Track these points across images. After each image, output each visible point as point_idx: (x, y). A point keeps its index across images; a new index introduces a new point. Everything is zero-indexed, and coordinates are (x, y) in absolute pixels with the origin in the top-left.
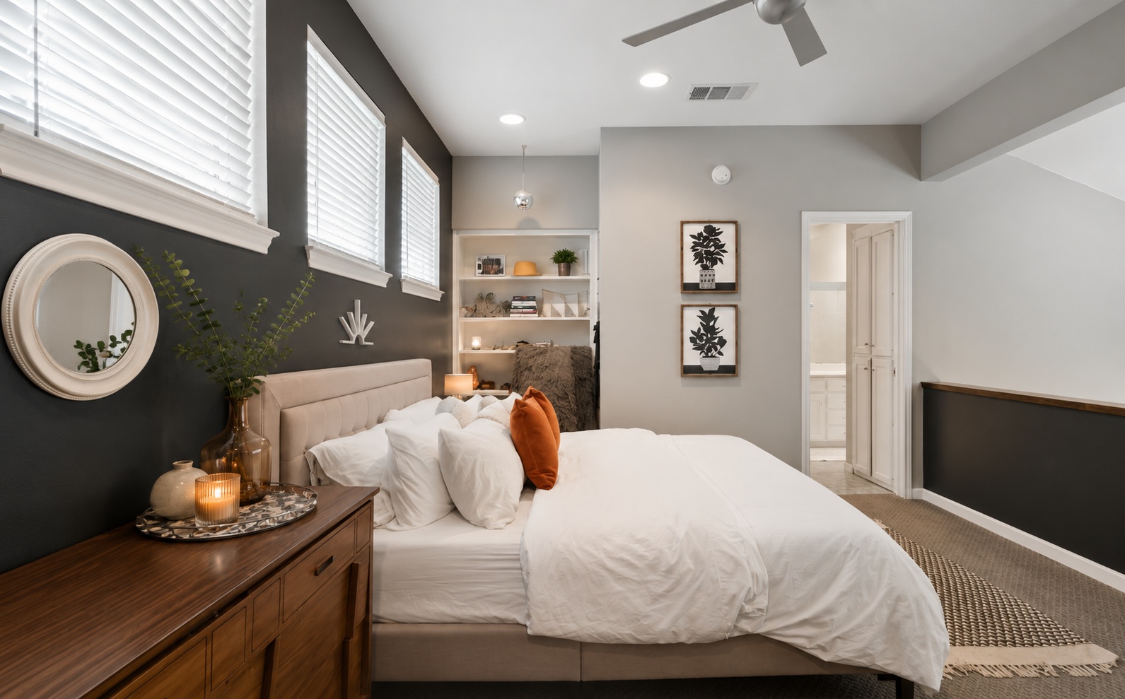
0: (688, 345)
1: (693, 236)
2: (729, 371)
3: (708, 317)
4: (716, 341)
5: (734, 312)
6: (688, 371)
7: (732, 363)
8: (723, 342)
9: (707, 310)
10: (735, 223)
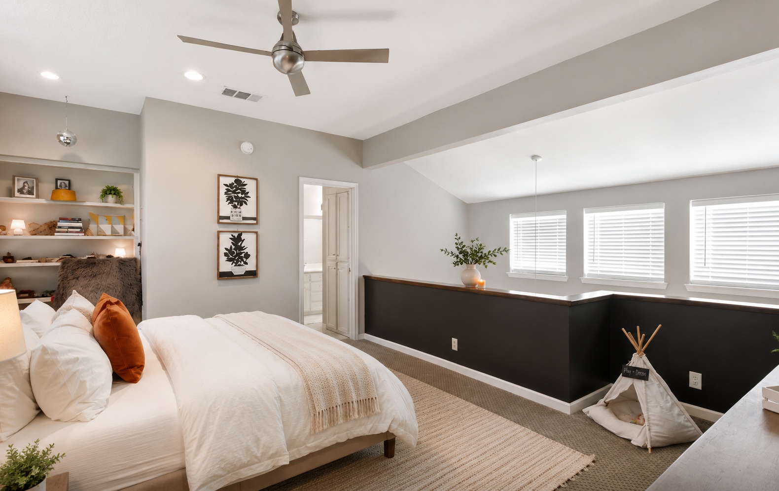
0: (223, 259)
1: (226, 185)
2: (252, 274)
3: (237, 240)
4: (243, 255)
5: (255, 235)
6: (224, 276)
7: (254, 269)
8: (247, 256)
9: (236, 235)
10: (256, 179)
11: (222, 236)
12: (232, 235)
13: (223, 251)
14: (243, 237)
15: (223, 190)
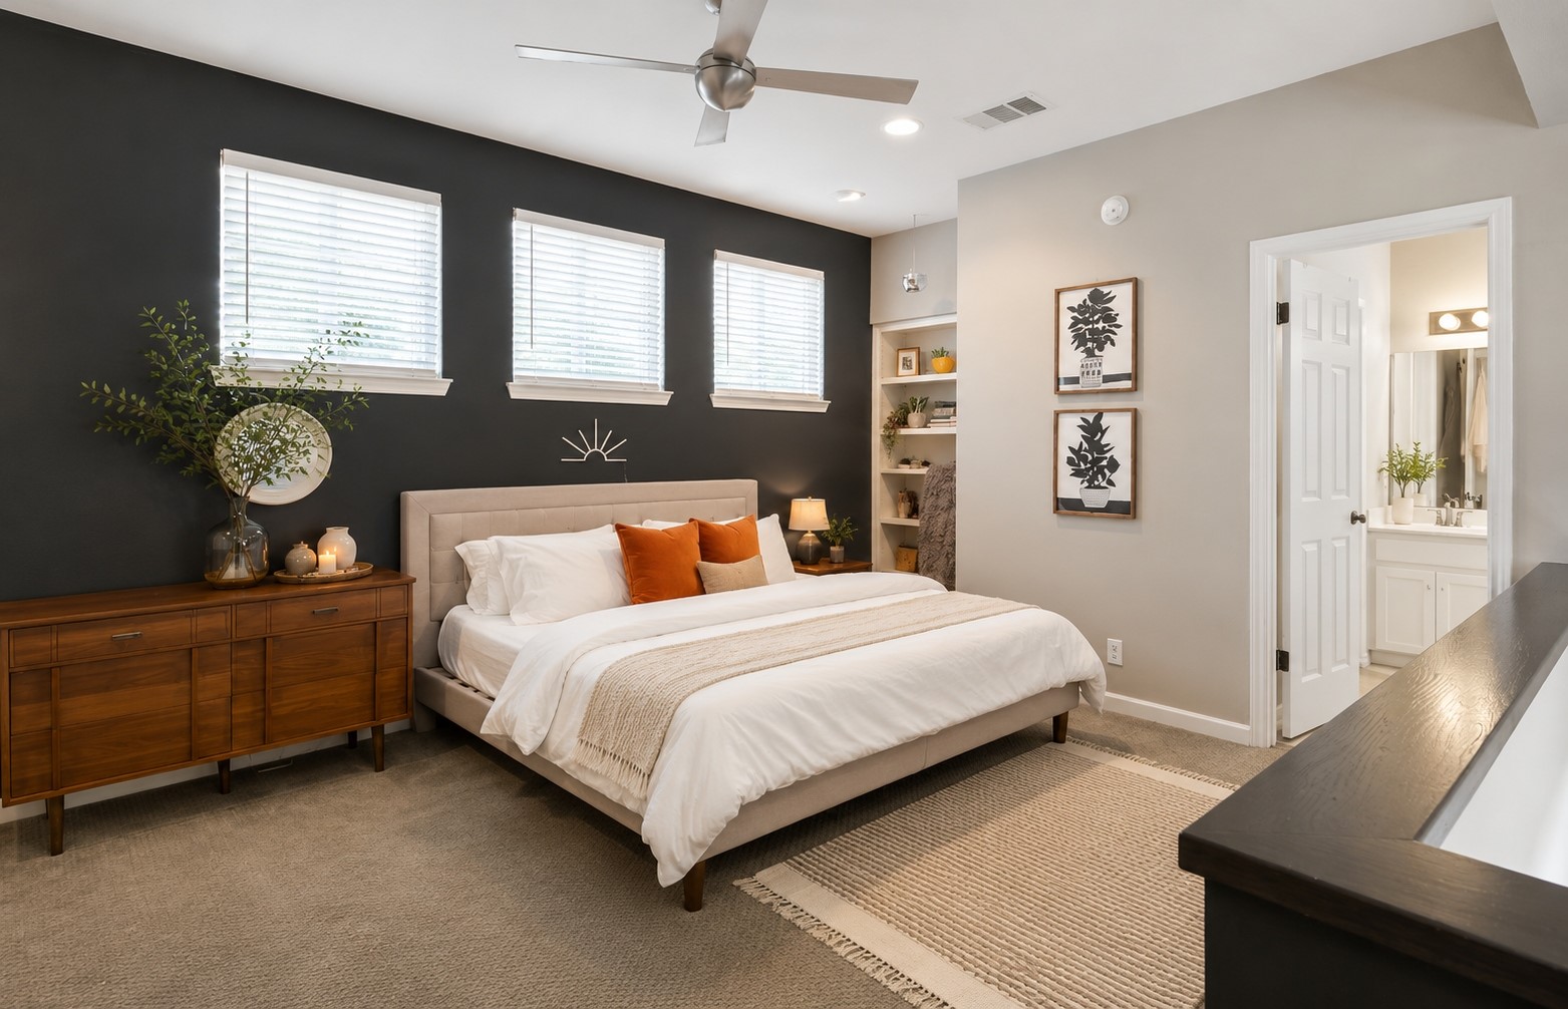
0: (1065, 470)
1: (1071, 309)
2: (1125, 510)
3: (1093, 430)
4: (1104, 463)
5: (1131, 419)
6: (1067, 507)
7: (1128, 498)
8: (1114, 465)
9: (1091, 418)
10: (1133, 281)
11: (1064, 420)
12: (1083, 419)
13: (1065, 453)
14: (1104, 422)
15: (1066, 319)
